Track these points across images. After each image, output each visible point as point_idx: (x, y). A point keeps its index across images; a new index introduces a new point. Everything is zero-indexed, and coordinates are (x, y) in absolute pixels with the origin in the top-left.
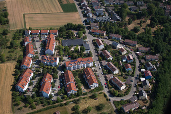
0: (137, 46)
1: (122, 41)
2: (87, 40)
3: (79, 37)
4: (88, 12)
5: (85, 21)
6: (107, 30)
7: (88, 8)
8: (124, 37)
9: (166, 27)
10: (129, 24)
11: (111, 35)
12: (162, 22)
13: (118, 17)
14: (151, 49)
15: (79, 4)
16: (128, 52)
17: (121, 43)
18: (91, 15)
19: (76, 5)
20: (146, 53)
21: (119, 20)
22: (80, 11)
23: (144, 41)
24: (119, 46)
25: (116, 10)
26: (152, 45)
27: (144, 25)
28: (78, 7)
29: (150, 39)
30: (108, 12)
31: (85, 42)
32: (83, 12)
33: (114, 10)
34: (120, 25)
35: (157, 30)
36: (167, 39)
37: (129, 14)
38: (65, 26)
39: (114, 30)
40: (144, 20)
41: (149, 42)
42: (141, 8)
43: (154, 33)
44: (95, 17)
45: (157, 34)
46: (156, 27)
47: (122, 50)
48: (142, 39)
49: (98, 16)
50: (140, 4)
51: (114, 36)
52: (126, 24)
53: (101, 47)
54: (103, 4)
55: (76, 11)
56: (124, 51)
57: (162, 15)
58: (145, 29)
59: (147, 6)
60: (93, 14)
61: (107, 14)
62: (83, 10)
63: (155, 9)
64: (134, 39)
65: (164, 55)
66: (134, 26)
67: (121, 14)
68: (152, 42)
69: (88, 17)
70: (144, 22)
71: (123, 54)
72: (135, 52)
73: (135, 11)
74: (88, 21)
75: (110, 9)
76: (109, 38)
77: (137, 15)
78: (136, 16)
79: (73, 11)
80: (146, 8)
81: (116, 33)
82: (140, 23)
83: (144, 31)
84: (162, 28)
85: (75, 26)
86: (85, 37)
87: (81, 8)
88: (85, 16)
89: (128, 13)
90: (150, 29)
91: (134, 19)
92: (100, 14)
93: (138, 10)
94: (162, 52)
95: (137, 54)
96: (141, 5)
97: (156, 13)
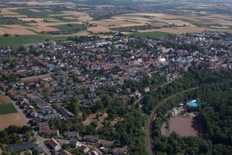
0: (99, 142)
1: (80, 138)
2: (38, 142)
3: (27, 141)
4: (31, 111)
5: (30, 122)
6: (60, 129)
7: (31, 107)
8: (82, 134)
9: (127, 117)
10: (84, 120)
11: (65, 133)
12: (121, 114)
13: (70, 113)
14: (117, 142)
15: (18, 104)
16: (91, 149)
17: (80, 141)
18: (36, 115)
19: (14, 104)
20: (112, 147)
21: (72, 116)
22: (21, 111)
23: (106, 135)
24: (78, 144)
25: (66, 106)
26: (117, 137)
27: (101, 119)
28: (17, 107)
29: (113, 132)
30: (56, 109)
31: (36, 145)
32: (24, 112)
33: (63, 106)
34: (73, 122)
35: (118, 122)
36: (131, 130)
37: (81, 109)
38: (6, 129)
39: (69, 128)
40: (100, 113)
41: (112, 135)
42: (95, 100)
43: (115, 126)
44: (41, 117)
45: (119, 127)
46: (116, 119)
47: (83, 148)
48: (103, 133)
49: (45, 115)
50: (92, 96)
51: (70, 134)
52: (80, 120)
53: (58, 148)
54: (48, 101)
55: (16, 111)
56: (85, 148)
57: (119, 106)
58: (103, 123)
59: (100, 97)
60: (38, 112)
61: (55, 111)
62: (24, 110)
63: (111, 100)
64: (94, 134)
65: (132, 146)
66: (90, 121)
67: (73, 109)
68: (115, 135)
69: (33, 117)
70: (101, 115)
71: (85, 151)
72: (98, 148)
73: (88, 104)
74: (34, 121)
75: (59, 105)
76: (64, 137)
77: (91, 108)
78: (90, 110)
79: (12, 112)
80: (100, 99)
81: (71, 131)
82: (97, 118)
83: (102, 126)
84: (122, 119)
85: (18, 128)
86: (34, 140)
87: (22, 108)
88: (28, 116)
89: (80, 107)
90: (109, 123)
91: (88, 114)
92: (47, 112)
93: (91, 103)
94: (129, 143)
95: (101, 150)
96: (94, 98)
97: (112, 105)
